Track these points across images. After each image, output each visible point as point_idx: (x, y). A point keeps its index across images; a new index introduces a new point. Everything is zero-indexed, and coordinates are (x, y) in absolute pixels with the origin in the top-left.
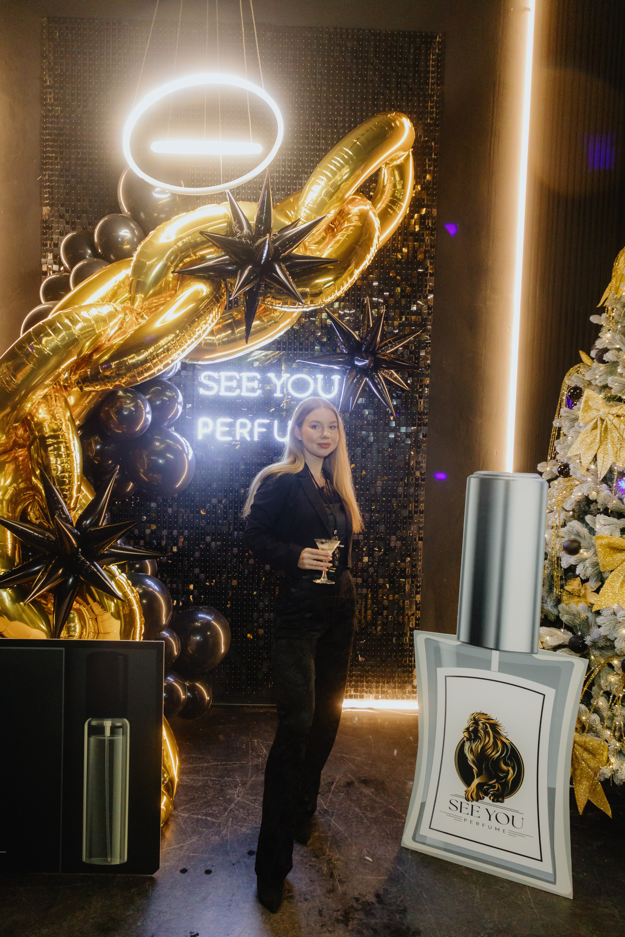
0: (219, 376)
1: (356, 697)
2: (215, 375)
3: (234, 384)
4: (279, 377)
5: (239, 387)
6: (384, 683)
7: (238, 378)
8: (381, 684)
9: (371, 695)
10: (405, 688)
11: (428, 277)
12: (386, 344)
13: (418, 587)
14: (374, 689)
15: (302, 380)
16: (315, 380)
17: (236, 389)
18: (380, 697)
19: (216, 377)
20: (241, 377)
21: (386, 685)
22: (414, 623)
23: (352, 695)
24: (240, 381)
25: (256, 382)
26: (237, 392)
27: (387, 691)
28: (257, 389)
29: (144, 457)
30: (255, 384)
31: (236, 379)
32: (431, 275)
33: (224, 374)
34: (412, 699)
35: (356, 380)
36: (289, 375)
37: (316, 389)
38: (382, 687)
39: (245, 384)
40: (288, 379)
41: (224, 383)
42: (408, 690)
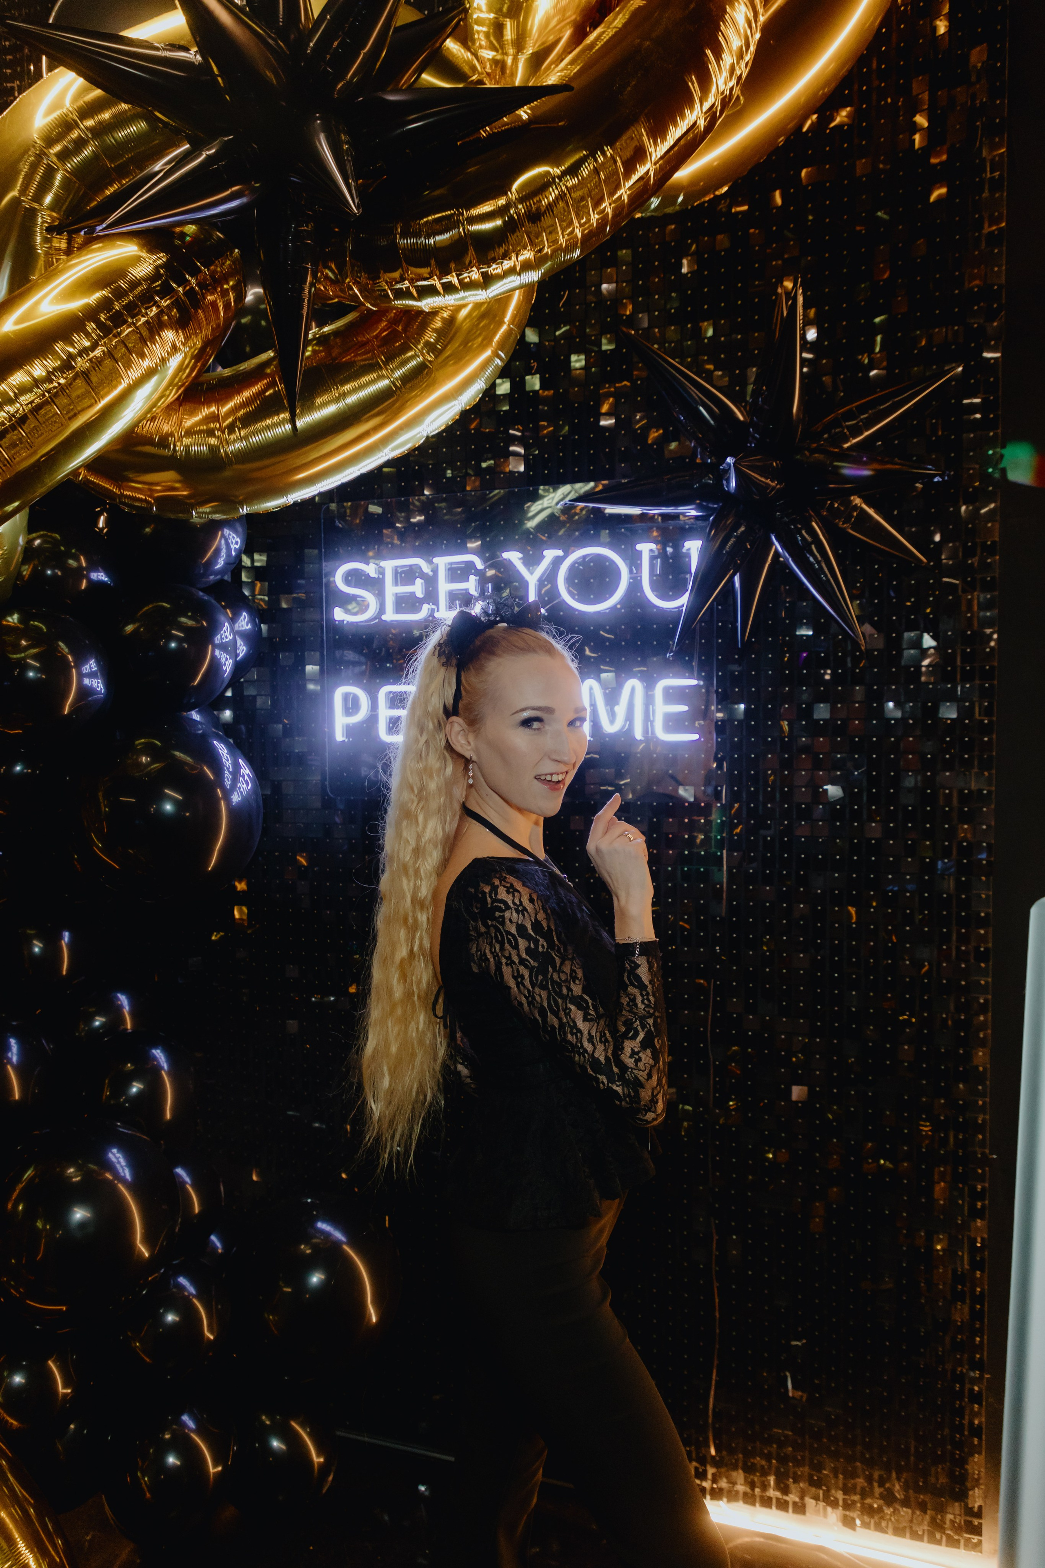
0: (382, 571)
1: (782, 1506)
2: (370, 569)
3: (418, 588)
4: (531, 561)
5: (431, 596)
6: (869, 1479)
7: (431, 574)
8: (861, 1482)
9: (829, 1509)
10: (941, 1509)
11: (986, 194)
12: (837, 423)
13: (977, 1196)
14: (840, 1495)
15: (600, 560)
16: (634, 560)
17: (422, 601)
18: (858, 1522)
19: (373, 574)
20: (435, 571)
21: (878, 1491)
22: (966, 1310)
23: (770, 1499)
24: (431, 582)
25: (473, 579)
26: (426, 608)
27: (880, 1510)
28: (477, 599)
29: (100, 794)
30: (471, 585)
31: (423, 576)
32: (995, 185)
33: (389, 565)
34: (966, 1547)
35: (732, 540)
36: (560, 553)
37: (635, 585)
38: (864, 1495)
39: (444, 587)
40: (557, 562)
41: (391, 590)
42: (950, 1517)
